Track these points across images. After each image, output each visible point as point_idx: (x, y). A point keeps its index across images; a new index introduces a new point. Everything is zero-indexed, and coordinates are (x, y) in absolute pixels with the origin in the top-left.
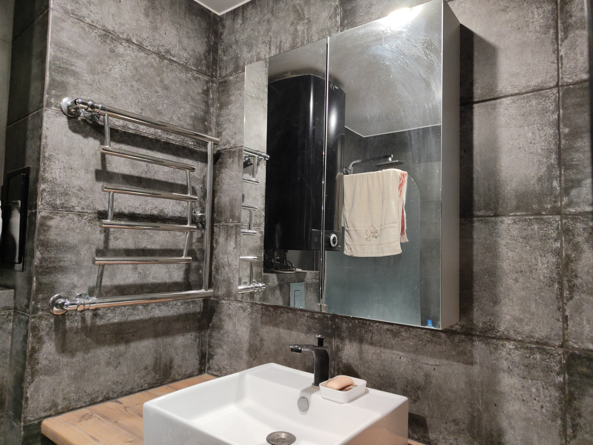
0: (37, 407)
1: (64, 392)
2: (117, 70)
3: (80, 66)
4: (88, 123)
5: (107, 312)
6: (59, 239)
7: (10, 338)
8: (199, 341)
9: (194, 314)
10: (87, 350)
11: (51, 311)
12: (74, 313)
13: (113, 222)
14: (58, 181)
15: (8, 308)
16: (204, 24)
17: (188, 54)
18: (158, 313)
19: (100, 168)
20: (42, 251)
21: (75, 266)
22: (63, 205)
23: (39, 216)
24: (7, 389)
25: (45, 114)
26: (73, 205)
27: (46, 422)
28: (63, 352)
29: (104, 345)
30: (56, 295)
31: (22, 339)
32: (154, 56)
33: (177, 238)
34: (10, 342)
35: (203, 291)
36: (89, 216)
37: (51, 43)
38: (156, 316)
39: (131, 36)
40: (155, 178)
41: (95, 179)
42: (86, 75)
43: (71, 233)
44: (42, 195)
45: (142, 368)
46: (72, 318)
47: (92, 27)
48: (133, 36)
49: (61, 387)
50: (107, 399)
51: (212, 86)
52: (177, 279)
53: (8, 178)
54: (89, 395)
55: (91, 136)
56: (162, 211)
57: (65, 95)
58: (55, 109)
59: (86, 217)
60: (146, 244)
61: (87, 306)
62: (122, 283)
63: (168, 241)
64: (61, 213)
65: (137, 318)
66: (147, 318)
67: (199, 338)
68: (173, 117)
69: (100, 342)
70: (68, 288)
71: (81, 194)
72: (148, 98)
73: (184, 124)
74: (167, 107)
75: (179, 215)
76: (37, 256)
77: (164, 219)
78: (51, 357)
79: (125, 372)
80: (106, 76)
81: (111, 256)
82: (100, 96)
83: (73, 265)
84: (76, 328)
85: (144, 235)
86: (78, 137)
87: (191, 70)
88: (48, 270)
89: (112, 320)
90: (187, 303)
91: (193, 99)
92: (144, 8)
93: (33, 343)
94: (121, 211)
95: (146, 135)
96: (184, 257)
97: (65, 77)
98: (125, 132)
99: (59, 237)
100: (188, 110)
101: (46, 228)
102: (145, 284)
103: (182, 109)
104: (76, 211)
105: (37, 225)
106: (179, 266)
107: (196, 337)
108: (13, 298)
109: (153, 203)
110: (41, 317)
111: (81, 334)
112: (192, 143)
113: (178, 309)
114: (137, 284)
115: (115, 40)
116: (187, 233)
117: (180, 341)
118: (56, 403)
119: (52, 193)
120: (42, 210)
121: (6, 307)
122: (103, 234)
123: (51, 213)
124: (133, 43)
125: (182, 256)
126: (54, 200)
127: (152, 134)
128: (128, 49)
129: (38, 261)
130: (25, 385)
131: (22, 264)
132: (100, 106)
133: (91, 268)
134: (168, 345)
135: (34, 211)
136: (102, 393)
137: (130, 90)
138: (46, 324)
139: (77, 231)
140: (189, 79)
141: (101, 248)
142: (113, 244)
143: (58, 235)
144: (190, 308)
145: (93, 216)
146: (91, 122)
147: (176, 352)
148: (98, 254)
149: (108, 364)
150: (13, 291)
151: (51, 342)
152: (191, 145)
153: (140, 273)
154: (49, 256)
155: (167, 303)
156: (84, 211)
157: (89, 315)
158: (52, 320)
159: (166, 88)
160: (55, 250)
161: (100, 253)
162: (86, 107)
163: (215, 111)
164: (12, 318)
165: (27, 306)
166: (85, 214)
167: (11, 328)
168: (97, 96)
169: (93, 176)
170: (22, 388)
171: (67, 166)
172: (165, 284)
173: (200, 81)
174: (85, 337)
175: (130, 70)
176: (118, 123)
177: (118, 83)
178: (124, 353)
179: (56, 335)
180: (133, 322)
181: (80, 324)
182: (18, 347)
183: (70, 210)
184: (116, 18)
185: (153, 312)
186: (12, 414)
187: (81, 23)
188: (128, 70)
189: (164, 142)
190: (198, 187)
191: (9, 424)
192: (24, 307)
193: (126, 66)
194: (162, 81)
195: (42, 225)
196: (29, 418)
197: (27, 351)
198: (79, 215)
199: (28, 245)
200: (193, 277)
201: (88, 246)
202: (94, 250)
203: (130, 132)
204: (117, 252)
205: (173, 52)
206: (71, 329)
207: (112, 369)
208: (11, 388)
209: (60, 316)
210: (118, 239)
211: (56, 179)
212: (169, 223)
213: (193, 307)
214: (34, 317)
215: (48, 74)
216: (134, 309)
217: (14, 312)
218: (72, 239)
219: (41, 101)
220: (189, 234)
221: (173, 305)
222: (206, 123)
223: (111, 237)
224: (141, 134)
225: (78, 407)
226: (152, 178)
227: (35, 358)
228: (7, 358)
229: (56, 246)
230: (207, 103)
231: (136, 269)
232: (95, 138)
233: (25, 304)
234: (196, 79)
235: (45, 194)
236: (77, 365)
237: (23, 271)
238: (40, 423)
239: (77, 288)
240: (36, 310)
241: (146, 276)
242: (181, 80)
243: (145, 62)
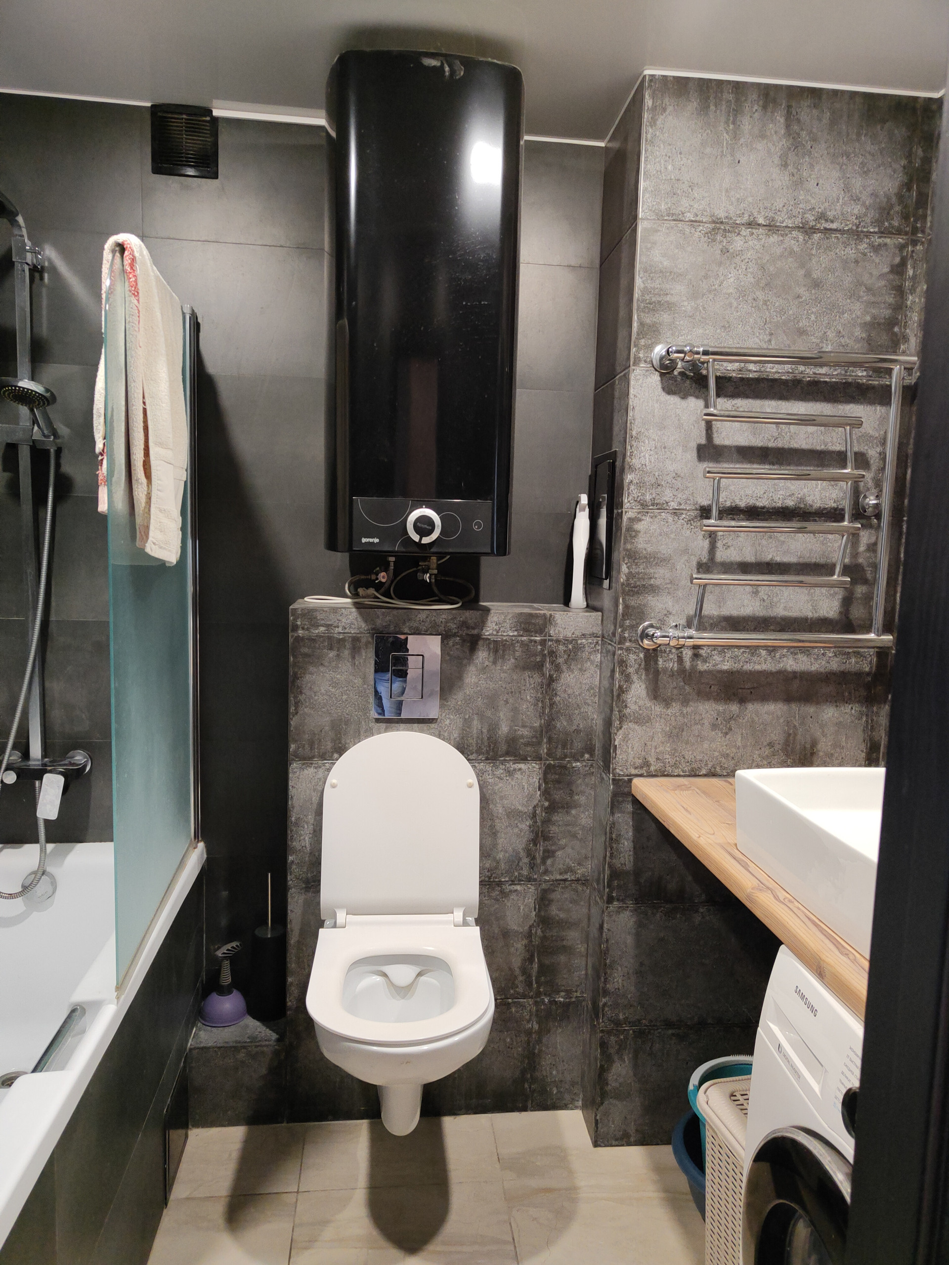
0: (627, 761)
1: (658, 750)
2: (732, 280)
3: (678, 291)
4: (687, 377)
5: (713, 653)
6: (650, 549)
7: (599, 673)
8: (867, 721)
9: (859, 675)
10: (685, 702)
11: (641, 644)
12: (668, 650)
13: (719, 523)
14: (648, 468)
15: (595, 635)
16: (900, 133)
17: (864, 204)
18: (791, 664)
19: (703, 441)
20: (629, 564)
21: (669, 586)
22: (654, 500)
23: (625, 518)
24: (597, 734)
25: (632, 377)
26: (667, 499)
27: (636, 781)
28: (655, 698)
29: (709, 699)
30: (646, 623)
31: (609, 674)
32: (795, 233)
33: (829, 544)
34: (598, 677)
35: (872, 636)
36: (688, 514)
37: (639, 271)
38: (789, 669)
39: (755, 214)
40: (792, 446)
41: (696, 458)
42: (686, 303)
43: (664, 539)
44: (628, 489)
45: (765, 743)
46: (666, 655)
47: (695, 224)
48: (759, 212)
49: (654, 744)
50: (712, 774)
51: (913, 251)
52: (828, 612)
53: (596, 465)
54: (688, 762)
55: (691, 395)
56: (802, 500)
57: (657, 343)
58: (645, 366)
59: (684, 516)
60: (773, 553)
61: (682, 641)
62: (735, 613)
63: (812, 550)
64: (651, 513)
65: (758, 667)
66: (774, 670)
67: (867, 715)
68: (828, 333)
69: (704, 695)
70: (660, 614)
71: (678, 483)
72: (782, 311)
73: (848, 341)
74: (816, 318)
75: (834, 505)
76: (623, 570)
77: (805, 513)
78: (641, 703)
79: (739, 744)
80: (715, 295)
81: (719, 573)
82: (706, 330)
83: (667, 584)
84: (671, 670)
85: (771, 540)
86: (674, 400)
87: (868, 234)
88: (636, 589)
89: (719, 666)
90: (845, 654)
91: (869, 290)
92: (779, 154)
93: (620, 681)
94: (734, 505)
95: (776, 376)
96: (836, 577)
97: (657, 315)
98: (742, 379)
99: (649, 545)
100: (859, 313)
101: (634, 534)
102: (771, 618)
103: (846, 315)
104: (671, 508)
105: (624, 530)
106: (832, 592)
107: (861, 713)
108: (600, 622)
109: (787, 488)
110: (628, 650)
111: (677, 679)
112: (865, 374)
113: (828, 662)
114: (758, 617)
115: (729, 231)
116: (843, 536)
117: (830, 714)
118: (648, 762)
119: (640, 485)
120: (629, 510)
121: (593, 634)
122: (708, 540)
123: (639, 513)
124: (759, 225)
125: (833, 574)
126: (643, 495)
127: (788, 372)
128: (750, 238)
129: (624, 577)
130: (613, 730)
131: (608, 580)
132: (701, 349)
133: (691, 589)
134: (809, 717)
135: (620, 511)
136: (706, 765)
137: (752, 307)
138: (634, 659)
139: (672, 536)
140: (862, 253)
141: (705, 561)
142: (722, 555)
143: (648, 542)
144: (850, 663)
145: (693, 513)
146: (692, 374)
147: (823, 732)
148: (700, 570)
149: (714, 726)
150: (600, 613)
151: (641, 683)
152: (862, 376)
153: (764, 600)
154: (637, 571)
155: (808, 651)
156: (681, 507)
157: (687, 654)
158: (642, 655)
159: (816, 284)
160: (644, 562)
161: (704, 567)
162: (682, 355)
163: (917, 300)
164: (600, 648)
165: (614, 634)
166: (682, 511)
167: (599, 660)
168: (701, 331)
169: (694, 454)
170: (610, 734)
171: (659, 445)
172: (806, 619)
173: (887, 250)
174: (682, 684)
175: (752, 273)
176: (731, 368)
177: (733, 301)
178: (738, 716)
179: (647, 675)
180: (752, 673)
181: (676, 665)
182: (606, 683)
183: (661, 507)
184: (732, 193)
185: (783, 661)
186: (601, 764)
187: (680, 225)
188: (749, 275)
189: (809, 381)
190: (873, 453)
191: (599, 776)
192: (611, 635)
193: (746, 269)
194: (808, 275)
195: (629, 529)
196: (618, 771)
197: (614, 690)
198: (675, 513)
199: (615, 556)
200: (857, 612)
201: (686, 558)
202: (694, 563)
203: (751, 376)
204: (728, 568)
205: (830, 214)
206: (665, 670)
207: (720, 735)
208: (600, 734)
209: (651, 651)
210: (729, 547)
211: (645, 465)
212: (815, 521)
213: (857, 663)
214: (621, 649)
215: (635, 317)
216: (753, 654)
217: (602, 640)
218: (665, 548)
219: (628, 358)
220: (847, 538)
221: (818, 656)
222: (896, 329)
223: (719, 544)
224: (768, 376)
225: (675, 774)
226: (786, 447)
227: (623, 699)
228: (595, 696)
229: (646, 557)
230: (900, 291)
231: (756, 593)
232: (697, 397)
233: (611, 631)
234: (876, 249)
235: (632, 487)
236: (673, 718)
237: (609, 589)
238: (630, 781)
239: (671, 616)
240: (622, 640)
241: (772, 605)
242: (845, 262)
243: (778, 251)
